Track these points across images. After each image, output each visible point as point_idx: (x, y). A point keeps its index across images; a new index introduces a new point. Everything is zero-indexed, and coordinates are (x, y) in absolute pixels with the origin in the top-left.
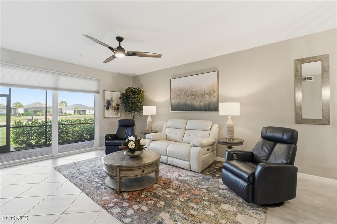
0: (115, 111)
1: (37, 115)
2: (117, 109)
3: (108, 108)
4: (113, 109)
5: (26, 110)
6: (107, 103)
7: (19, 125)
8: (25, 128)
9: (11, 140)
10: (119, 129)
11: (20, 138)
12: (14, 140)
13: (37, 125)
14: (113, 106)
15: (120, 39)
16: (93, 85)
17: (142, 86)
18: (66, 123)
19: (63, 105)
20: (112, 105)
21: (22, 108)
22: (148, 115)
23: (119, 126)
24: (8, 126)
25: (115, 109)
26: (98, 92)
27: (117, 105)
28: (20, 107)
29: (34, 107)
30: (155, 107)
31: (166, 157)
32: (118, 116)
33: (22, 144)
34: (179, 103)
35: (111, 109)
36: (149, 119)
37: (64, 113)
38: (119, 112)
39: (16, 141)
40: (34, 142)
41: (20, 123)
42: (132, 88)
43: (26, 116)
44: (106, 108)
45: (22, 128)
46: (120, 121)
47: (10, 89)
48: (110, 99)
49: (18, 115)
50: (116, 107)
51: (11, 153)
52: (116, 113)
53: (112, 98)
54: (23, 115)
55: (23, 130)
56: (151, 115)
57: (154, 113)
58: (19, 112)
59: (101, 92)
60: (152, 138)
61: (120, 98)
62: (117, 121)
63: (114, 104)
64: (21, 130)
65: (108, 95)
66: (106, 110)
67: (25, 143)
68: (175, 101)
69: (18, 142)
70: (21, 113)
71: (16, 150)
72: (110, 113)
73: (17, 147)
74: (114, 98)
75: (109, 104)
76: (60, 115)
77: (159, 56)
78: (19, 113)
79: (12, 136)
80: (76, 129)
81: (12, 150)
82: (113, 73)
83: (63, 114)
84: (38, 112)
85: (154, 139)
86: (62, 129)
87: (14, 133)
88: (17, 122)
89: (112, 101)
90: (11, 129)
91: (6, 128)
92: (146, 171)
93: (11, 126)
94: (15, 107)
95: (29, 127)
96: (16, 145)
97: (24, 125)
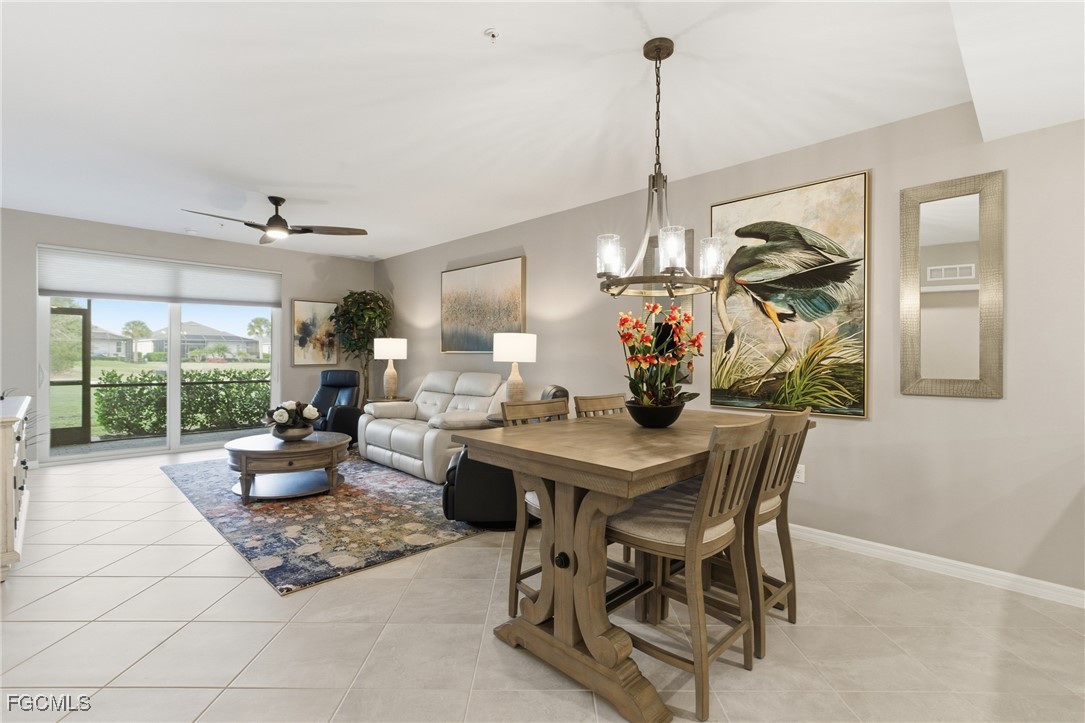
0: (322, 350)
2: (328, 344)
3: (303, 343)
4: (318, 345)
5: (160, 345)
6: (301, 329)
7: (111, 383)
8: (125, 388)
9: (94, 417)
10: (321, 392)
11: (115, 414)
12: (102, 417)
13: (155, 382)
14: (318, 337)
15: (277, 201)
16: (265, 288)
17: (392, 289)
18: (226, 379)
19: (261, 330)
20: (313, 336)
21: (148, 337)
22: (387, 361)
23: (324, 385)
24: (85, 383)
25: (323, 345)
26: (278, 304)
27: (329, 335)
28: (142, 336)
30: (406, 340)
31: (390, 453)
32: (331, 363)
33: (120, 427)
34: (456, 332)
35: (311, 346)
36: (390, 370)
37: (265, 356)
38: (335, 353)
39: (105, 420)
40: (149, 423)
41: (116, 375)
42: (364, 292)
43: (158, 361)
44: (297, 342)
45: (120, 389)
46: (325, 374)
47: (89, 302)
48: (308, 322)
49: (136, 359)
50: (326, 340)
51: (92, 446)
52: (326, 354)
53: (314, 319)
54: (150, 360)
55: (122, 396)
56: (394, 361)
57: (402, 355)
58: (139, 350)
59: (286, 304)
60: (373, 412)
61: (331, 318)
62: (318, 373)
63: (320, 332)
64: (117, 394)
65: (304, 312)
66: (298, 348)
67: (127, 426)
68: (449, 327)
69: (110, 422)
70: (144, 354)
71: (105, 439)
72: (308, 355)
73: (108, 434)
74: (319, 318)
75: (305, 334)
76: (253, 361)
77: (363, 232)
78: (140, 354)
79: (94, 406)
80: (253, 394)
81: (94, 438)
82: (317, 256)
83: (261, 358)
84: (192, 349)
85: (377, 415)
86: (216, 394)
87: (100, 399)
88: (108, 374)
89: (314, 324)
90: (93, 391)
91: (81, 387)
92: (297, 464)
93: (92, 383)
94: (130, 337)
95: (136, 385)
96: (107, 428)
97: (124, 380)
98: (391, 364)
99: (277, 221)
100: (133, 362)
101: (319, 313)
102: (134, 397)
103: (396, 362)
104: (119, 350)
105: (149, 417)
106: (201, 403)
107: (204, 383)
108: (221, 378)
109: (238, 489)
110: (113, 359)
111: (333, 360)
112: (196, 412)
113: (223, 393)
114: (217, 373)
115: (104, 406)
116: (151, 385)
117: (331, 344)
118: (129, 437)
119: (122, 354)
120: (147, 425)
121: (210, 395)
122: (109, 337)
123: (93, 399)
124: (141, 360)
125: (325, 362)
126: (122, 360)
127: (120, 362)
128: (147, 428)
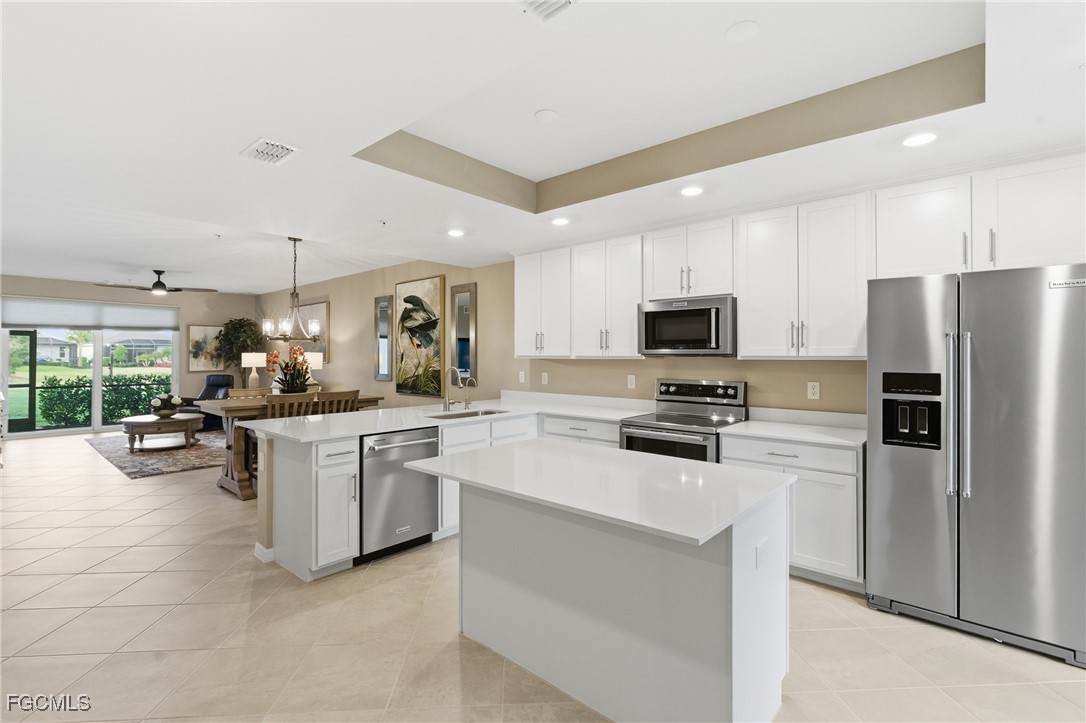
0: (212, 360)
1: (135, 366)
2: (216, 357)
3: (196, 355)
4: (209, 357)
6: (195, 346)
7: (52, 384)
8: (64, 390)
9: (38, 412)
10: (206, 390)
11: (54, 410)
12: (44, 412)
14: (208, 351)
15: (159, 273)
16: (166, 317)
18: (147, 382)
20: (204, 350)
22: (250, 368)
23: (208, 385)
24: (32, 386)
25: (212, 357)
26: (176, 329)
27: (217, 349)
28: (87, 341)
29: (128, 341)
33: (59, 420)
35: (203, 358)
36: (254, 374)
39: (46, 415)
41: (56, 379)
42: (242, 319)
44: (192, 355)
45: (59, 390)
46: (209, 377)
48: (201, 341)
49: (80, 364)
50: (215, 354)
52: (215, 363)
53: (205, 338)
55: (61, 396)
56: (257, 368)
57: (263, 364)
58: (83, 355)
59: (183, 328)
61: (217, 338)
62: (204, 377)
63: (212, 346)
64: (56, 395)
65: (197, 334)
66: (192, 360)
67: (64, 419)
69: (51, 416)
70: (89, 359)
71: (47, 428)
72: (201, 365)
73: (48, 424)
74: (209, 338)
75: (197, 350)
78: (84, 359)
79: (38, 403)
81: (38, 427)
84: (140, 354)
86: (139, 394)
87: (43, 399)
88: (50, 378)
89: (205, 342)
90: (38, 391)
91: (28, 388)
92: (163, 429)
93: (37, 386)
94: (75, 342)
95: (72, 387)
96: (48, 420)
97: (62, 383)
98: (254, 370)
99: (159, 285)
100: (77, 367)
101: (210, 334)
102: (71, 396)
103: (259, 370)
104: (62, 355)
105: (83, 412)
106: (126, 402)
107: (129, 385)
108: (143, 381)
109: (128, 446)
110: (56, 365)
111: (221, 367)
112: (123, 408)
113: (144, 393)
114: (140, 377)
115: (46, 403)
116: (85, 387)
117: (219, 356)
118: (66, 427)
119: (66, 359)
120: (81, 418)
121: (134, 395)
122: (52, 342)
123: (38, 398)
124: (86, 365)
125: (214, 369)
126: (66, 365)
127: (62, 368)
128: (81, 420)
